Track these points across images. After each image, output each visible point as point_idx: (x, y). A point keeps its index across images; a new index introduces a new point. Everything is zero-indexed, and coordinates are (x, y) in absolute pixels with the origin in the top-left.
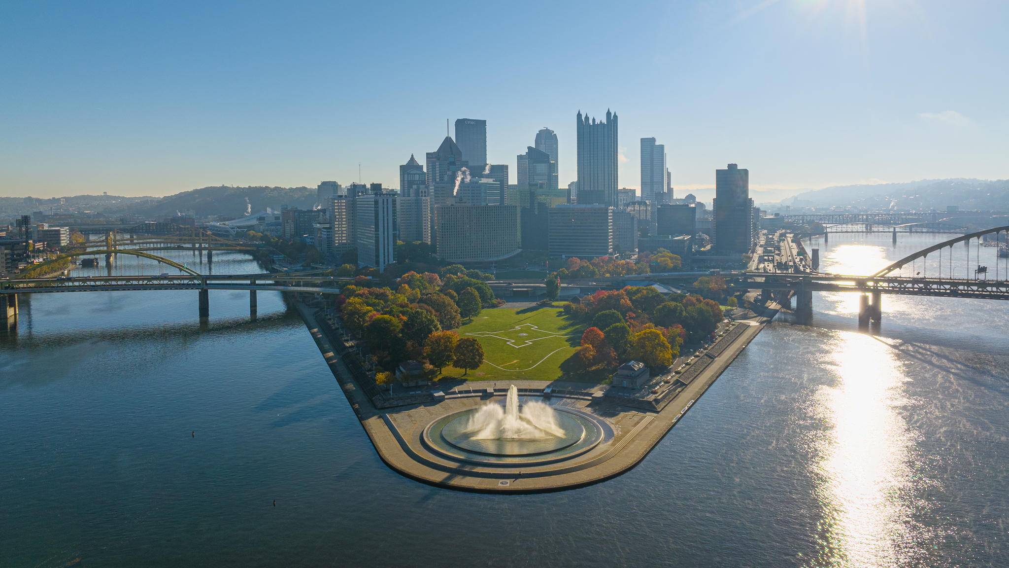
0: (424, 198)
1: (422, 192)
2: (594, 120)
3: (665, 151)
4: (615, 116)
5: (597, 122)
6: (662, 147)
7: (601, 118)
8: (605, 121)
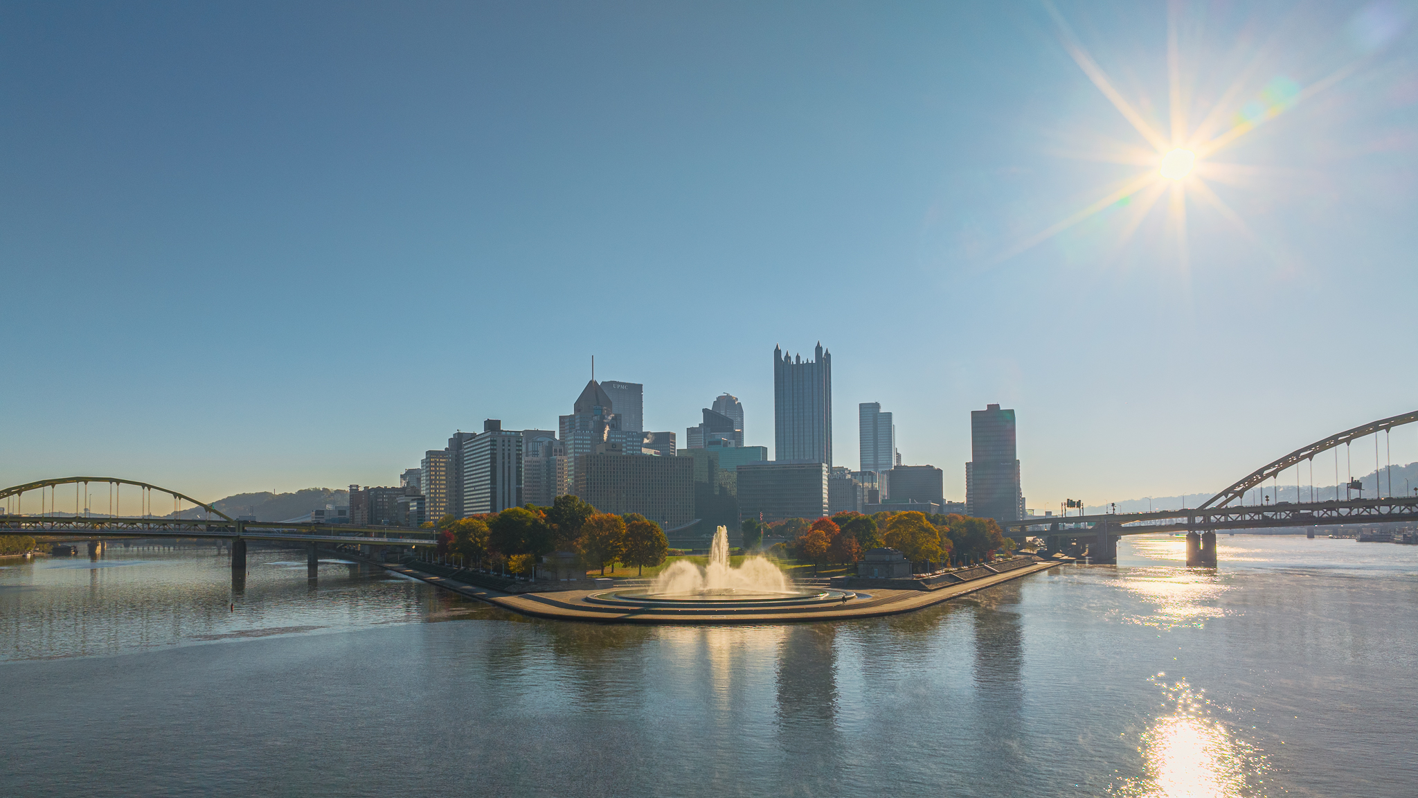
0: (559, 458)
1: (556, 451)
2: (798, 358)
3: (894, 422)
4: (828, 355)
5: (803, 360)
6: (889, 415)
7: (809, 357)
8: (812, 358)
